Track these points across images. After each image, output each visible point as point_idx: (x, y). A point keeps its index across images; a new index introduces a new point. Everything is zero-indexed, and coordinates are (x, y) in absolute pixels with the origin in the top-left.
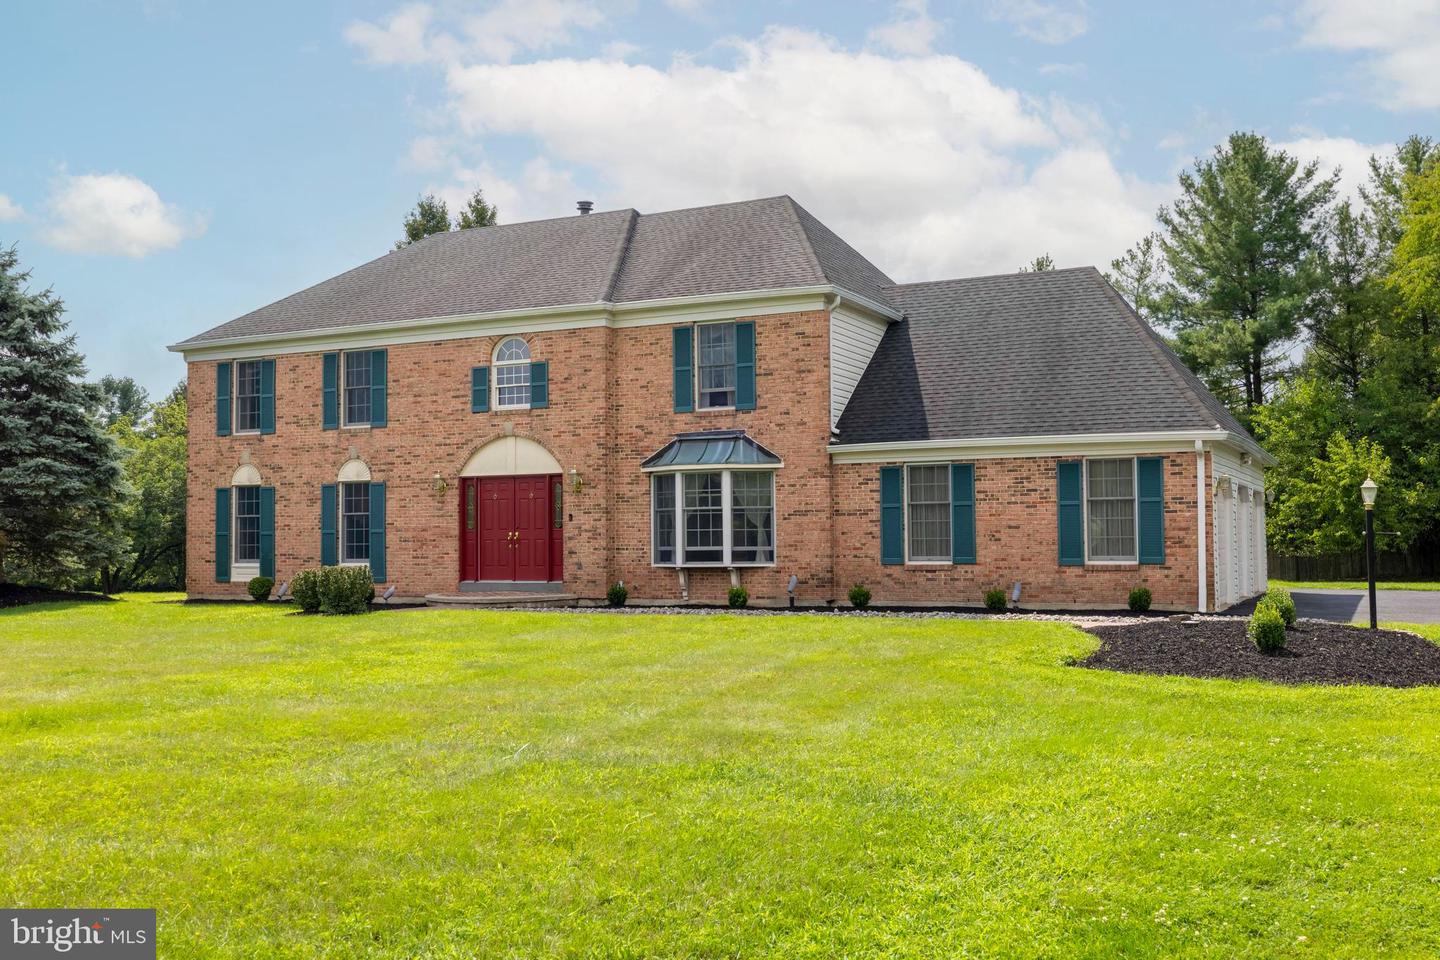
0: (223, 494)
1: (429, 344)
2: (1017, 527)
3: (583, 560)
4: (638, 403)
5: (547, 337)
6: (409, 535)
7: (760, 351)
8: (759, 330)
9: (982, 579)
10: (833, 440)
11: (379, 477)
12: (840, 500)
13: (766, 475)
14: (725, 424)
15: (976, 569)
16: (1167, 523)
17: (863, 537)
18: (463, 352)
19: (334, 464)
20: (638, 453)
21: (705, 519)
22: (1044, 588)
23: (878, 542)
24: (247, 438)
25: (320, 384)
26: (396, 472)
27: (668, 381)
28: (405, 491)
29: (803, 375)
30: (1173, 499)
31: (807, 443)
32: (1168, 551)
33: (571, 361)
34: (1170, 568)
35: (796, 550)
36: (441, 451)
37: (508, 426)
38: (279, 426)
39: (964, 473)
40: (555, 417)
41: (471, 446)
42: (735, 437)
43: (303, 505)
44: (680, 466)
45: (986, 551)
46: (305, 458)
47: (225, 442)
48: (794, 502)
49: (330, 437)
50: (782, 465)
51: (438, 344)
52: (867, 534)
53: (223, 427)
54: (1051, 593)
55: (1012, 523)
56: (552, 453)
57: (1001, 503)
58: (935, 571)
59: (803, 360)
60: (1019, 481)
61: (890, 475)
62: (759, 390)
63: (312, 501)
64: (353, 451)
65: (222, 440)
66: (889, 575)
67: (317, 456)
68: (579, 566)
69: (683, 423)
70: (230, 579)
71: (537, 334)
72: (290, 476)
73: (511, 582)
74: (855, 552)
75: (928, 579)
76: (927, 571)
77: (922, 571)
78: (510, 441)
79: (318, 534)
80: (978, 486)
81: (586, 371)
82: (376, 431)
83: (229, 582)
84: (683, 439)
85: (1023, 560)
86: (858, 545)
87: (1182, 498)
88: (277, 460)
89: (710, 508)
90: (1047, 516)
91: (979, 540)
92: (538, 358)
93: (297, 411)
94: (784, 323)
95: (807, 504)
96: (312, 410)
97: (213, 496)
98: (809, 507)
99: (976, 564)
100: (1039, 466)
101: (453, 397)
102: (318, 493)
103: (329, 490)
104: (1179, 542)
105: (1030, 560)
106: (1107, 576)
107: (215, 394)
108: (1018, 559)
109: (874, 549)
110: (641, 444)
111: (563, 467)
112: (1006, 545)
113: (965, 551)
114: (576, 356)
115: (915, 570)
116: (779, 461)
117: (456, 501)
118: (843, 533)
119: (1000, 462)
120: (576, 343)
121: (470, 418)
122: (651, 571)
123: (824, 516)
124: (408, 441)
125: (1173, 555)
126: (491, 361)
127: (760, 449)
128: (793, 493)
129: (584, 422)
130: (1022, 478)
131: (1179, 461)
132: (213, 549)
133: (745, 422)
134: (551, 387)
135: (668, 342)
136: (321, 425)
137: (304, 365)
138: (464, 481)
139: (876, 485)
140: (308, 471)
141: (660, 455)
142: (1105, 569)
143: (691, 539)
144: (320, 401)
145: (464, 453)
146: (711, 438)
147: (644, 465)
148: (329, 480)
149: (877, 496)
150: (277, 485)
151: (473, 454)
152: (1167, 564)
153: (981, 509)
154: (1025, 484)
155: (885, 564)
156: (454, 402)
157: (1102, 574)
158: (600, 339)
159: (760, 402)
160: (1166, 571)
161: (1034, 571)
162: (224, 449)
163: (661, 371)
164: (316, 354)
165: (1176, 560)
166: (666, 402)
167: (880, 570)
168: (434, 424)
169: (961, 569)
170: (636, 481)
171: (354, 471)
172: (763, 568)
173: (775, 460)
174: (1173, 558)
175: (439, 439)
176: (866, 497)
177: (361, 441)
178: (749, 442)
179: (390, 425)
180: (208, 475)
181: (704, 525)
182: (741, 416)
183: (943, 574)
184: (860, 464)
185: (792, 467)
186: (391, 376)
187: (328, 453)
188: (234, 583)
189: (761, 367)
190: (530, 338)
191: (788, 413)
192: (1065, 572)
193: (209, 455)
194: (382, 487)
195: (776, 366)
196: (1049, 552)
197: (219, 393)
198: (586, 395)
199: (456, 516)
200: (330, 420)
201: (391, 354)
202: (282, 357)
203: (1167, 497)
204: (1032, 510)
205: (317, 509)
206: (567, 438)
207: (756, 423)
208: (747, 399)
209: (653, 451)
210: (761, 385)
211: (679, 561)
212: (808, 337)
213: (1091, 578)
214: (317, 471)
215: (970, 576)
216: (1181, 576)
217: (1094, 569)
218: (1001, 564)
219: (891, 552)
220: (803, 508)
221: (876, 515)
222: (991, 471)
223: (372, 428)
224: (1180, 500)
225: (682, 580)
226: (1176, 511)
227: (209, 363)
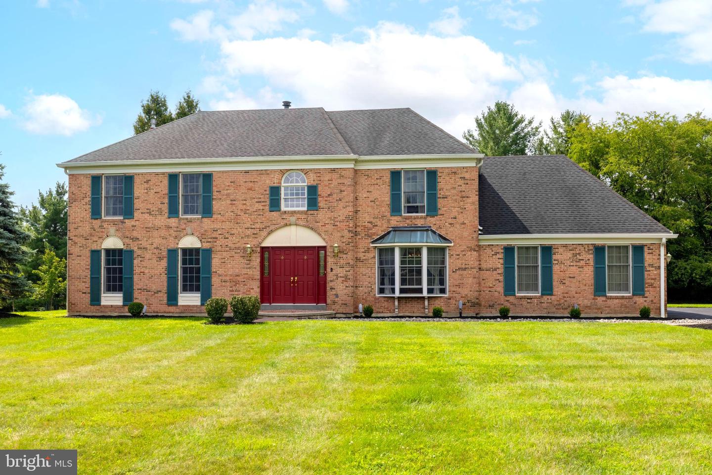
0: (95, 254)
1: (241, 172)
2: (574, 278)
3: (339, 293)
4: (369, 209)
5: (317, 172)
6: (228, 278)
7: (439, 186)
8: (440, 175)
9: (556, 303)
10: (480, 232)
11: (206, 246)
12: (482, 263)
13: (443, 250)
14: (420, 223)
15: (553, 297)
16: (646, 276)
17: (495, 282)
18: (264, 177)
19: (176, 237)
20: (369, 236)
21: (411, 271)
22: (587, 307)
23: (501, 284)
24: (113, 221)
25: (166, 191)
26: (218, 243)
27: (387, 199)
28: (225, 254)
29: (464, 199)
30: (649, 265)
31: (466, 234)
32: (646, 289)
33: (333, 185)
34: (646, 297)
35: (459, 288)
36: (249, 232)
37: (293, 219)
38: (137, 214)
39: (547, 250)
40: (322, 215)
41: (268, 230)
42: (427, 229)
43: (154, 261)
44: (398, 244)
45: (558, 289)
46: (155, 233)
47: (96, 223)
48: (459, 263)
49: (173, 222)
50: (452, 245)
51: (247, 172)
52: (496, 280)
53: (96, 213)
54: (590, 309)
55: (571, 276)
56: (320, 235)
57: (566, 266)
58: (532, 299)
59: (464, 191)
60: (575, 255)
61: (509, 251)
62: (439, 206)
63: (160, 259)
64: (189, 230)
65: (95, 222)
66: (508, 301)
67: (163, 233)
68: (337, 296)
69: (395, 221)
70: (99, 301)
71: (311, 170)
72: (144, 244)
73: (292, 304)
74: (489, 289)
75: (528, 303)
76: (527, 299)
77: (525, 299)
78: (293, 228)
79: (164, 278)
80: (554, 257)
81: (341, 191)
82: (205, 220)
83: (100, 305)
84: (396, 230)
85: (576, 293)
86: (491, 285)
87: (653, 265)
88: (135, 234)
89: (407, 266)
90: (588, 273)
91: (555, 283)
92: (312, 183)
93: (150, 206)
94: (454, 172)
95: (466, 264)
96: (160, 206)
97: (89, 254)
98: (467, 266)
99: (552, 295)
100: (585, 248)
101: (257, 202)
102: (165, 254)
103: (172, 253)
104: (651, 285)
105: (580, 293)
106: (617, 301)
107: (89, 193)
108: (574, 293)
109: (500, 288)
110: (370, 231)
111: (327, 243)
112: (568, 286)
113: (548, 289)
114: (335, 183)
115: (521, 298)
116: (451, 243)
117: (258, 260)
118: (483, 280)
119: (565, 246)
120: (335, 176)
121: (268, 214)
122: (376, 299)
123: (475, 271)
124: (227, 225)
125: (648, 291)
126: (281, 183)
127: (440, 236)
128: (458, 259)
129: (340, 218)
130: (576, 254)
131: (651, 247)
132: (88, 285)
133: (431, 222)
134: (320, 199)
135: (387, 178)
136: (167, 215)
137: (154, 180)
138: (263, 250)
139: (501, 256)
140: (157, 241)
141: (382, 237)
142: (616, 298)
143: (403, 282)
144: (166, 201)
145: (264, 233)
146: (414, 229)
147: (373, 242)
148: (172, 246)
149: (501, 261)
150: (135, 249)
151: (269, 234)
152: (646, 296)
153: (556, 268)
154: (578, 256)
155: (505, 295)
156: (257, 205)
157: (615, 300)
158: (351, 174)
159: (440, 212)
160: (645, 299)
161: (582, 299)
162: (96, 227)
163: (384, 194)
164: (163, 174)
165: (650, 293)
166: (386, 210)
167: (503, 298)
168: (244, 217)
169: (545, 298)
170: (368, 250)
171: (190, 242)
172: (441, 297)
173: (449, 242)
174: (648, 293)
175: (248, 225)
176: (497, 262)
177: (194, 225)
178: (434, 232)
179: (215, 216)
180: (84, 242)
181: (411, 275)
182: (429, 219)
183: (536, 300)
184: (493, 245)
185: (458, 245)
186: (215, 189)
187: (172, 232)
188: (104, 305)
189: (440, 194)
190: (306, 172)
191: (456, 218)
192: (597, 299)
193: (85, 229)
194: (208, 252)
195: (449, 194)
196: (590, 289)
197: (93, 194)
198: (341, 204)
199: (258, 268)
200: (173, 211)
201: (215, 177)
202: (136, 174)
203: (646, 264)
204: (581, 269)
205: (164, 263)
206: (330, 228)
207: (438, 222)
208: (433, 210)
209: (377, 235)
210: (441, 203)
211: (397, 294)
212: (467, 180)
213: (610, 302)
214: (164, 241)
215: (550, 301)
216: (652, 301)
217: (611, 298)
218: (565, 295)
219: (509, 289)
220: (463, 266)
221: (501, 271)
222: (561, 250)
223: (202, 218)
224: (651, 265)
225: (396, 303)
226: (650, 271)
227: (85, 175)
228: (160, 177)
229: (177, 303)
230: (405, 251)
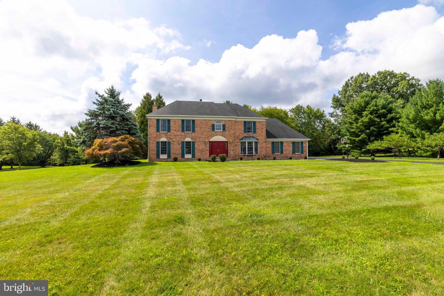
0: (158, 143)
1: (203, 120)
3: (232, 154)
4: (238, 131)
5: (225, 121)
6: (200, 150)
7: (256, 126)
8: (256, 123)
9: (284, 156)
10: (266, 138)
11: (193, 141)
12: (267, 146)
13: (257, 142)
14: (251, 135)
16: (304, 149)
17: (270, 151)
18: (210, 122)
19: (184, 138)
20: (238, 138)
21: (250, 148)
23: (271, 151)
24: (164, 133)
25: (181, 124)
26: (197, 140)
27: (243, 128)
28: (199, 143)
29: (262, 129)
31: (263, 138)
35: (261, 152)
36: (206, 137)
37: (218, 133)
38: (171, 131)
39: (282, 143)
40: (227, 133)
41: (212, 136)
42: (253, 137)
43: (177, 145)
44: (247, 141)
45: (284, 152)
46: (177, 137)
48: (261, 146)
49: (183, 134)
51: (205, 120)
53: (158, 130)
55: (287, 149)
56: (226, 138)
57: (286, 147)
59: (262, 127)
60: (288, 144)
61: (273, 143)
62: (256, 131)
63: (179, 144)
64: (188, 136)
65: (157, 133)
67: (180, 137)
68: (231, 155)
69: (245, 135)
70: (160, 157)
71: (223, 120)
72: (174, 140)
74: (268, 153)
75: (277, 156)
78: (218, 136)
79: (180, 150)
80: (283, 144)
81: (232, 126)
82: (193, 133)
84: (245, 137)
88: (171, 137)
90: (291, 148)
91: (283, 151)
92: (224, 124)
93: (176, 129)
94: (260, 122)
95: (263, 146)
96: (179, 129)
97: (156, 143)
99: (283, 154)
100: (290, 142)
102: (180, 143)
103: (183, 143)
104: (305, 151)
106: (297, 155)
107: (156, 124)
108: (288, 153)
109: (271, 152)
112: (286, 152)
113: (282, 152)
114: (230, 124)
116: (259, 141)
117: (209, 145)
118: (267, 150)
119: (286, 142)
120: (230, 122)
121: (211, 132)
122: (240, 155)
123: (265, 148)
124: (199, 135)
125: (304, 153)
126: (215, 123)
127: (257, 139)
129: (232, 134)
131: (305, 142)
132: (156, 152)
133: (254, 135)
134: (226, 128)
135: (243, 123)
136: (181, 131)
137: (177, 121)
138: (210, 141)
139: (271, 144)
140: (178, 139)
141: (242, 139)
142: (297, 154)
143: (248, 151)
144: (181, 127)
145: (210, 137)
146: (250, 137)
147: (239, 140)
148: (183, 141)
150: (171, 141)
151: (212, 138)
153: (284, 147)
155: (272, 154)
156: (208, 129)
158: (234, 122)
159: (256, 132)
160: (303, 155)
161: (290, 155)
162: (158, 135)
163: (242, 127)
166: (243, 132)
167: (271, 155)
168: (204, 132)
169: (281, 155)
170: (238, 142)
171: (188, 139)
172: (257, 155)
175: (206, 135)
176: (270, 146)
177: (190, 135)
178: (255, 138)
179: (196, 132)
180: (154, 139)
181: (250, 149)
182: (254, 134)
183: (279, 155)
184: (269, 141)
185: (261, 141)
186: (195, 124)
187: (183, 136)
188: (161, 159)
189: (256, 128)
190: (222, 121)
191: (260, 134)
192: (293, 155)
193: (155, 135)
194: (194, 143)
195: (259, 128)
196: (291, 152)
197: (157, 124)
198: (232, 130)
199: (209, 147)
200: (183, 131)
201: (195, 121)
202: (171, 119)
204: (289, 148)
205: (180, 146)
206: (229, 136)
207: (256, 135)
208: (255, 132)
209: (240, 138)
210: (257, 130)
211: (247, 154)
212: (263, 124)
213: (296, 155)
214: (180, 139)
216: (305, 155)
217: (296, 154)
218: (286, 154)
219: (273, 152)
221: (271, 148)
222: (285, 143)
224: (305, 146)
225: (246, 157)
227: (154, 119)
228: (179, 120)
229: (184, 157)
230: (249, 143)
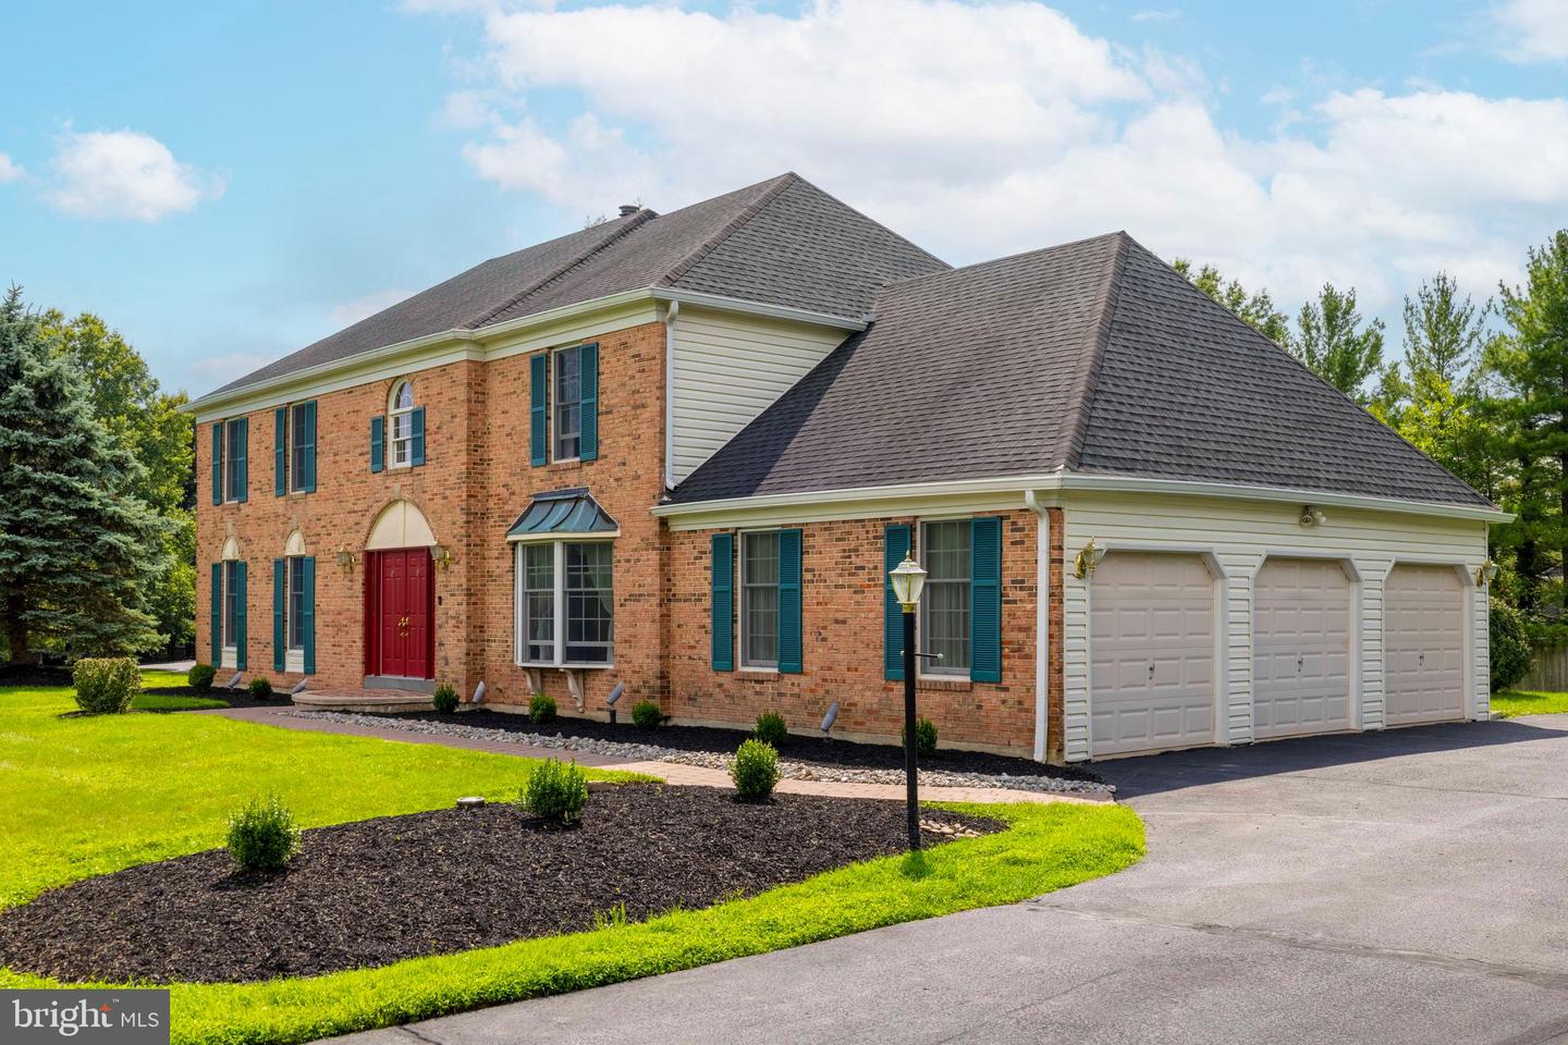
0: (218, 570)
1: (345, 391)
2: (844, 622)
3: (450, 654)
4: (504, 455)
5: (425, 376)
6: (330, 619)
7: (603, 382)
8: (602, 353)
9: (808, 696)
10: (666, 498)
11: (310, 551)
12: (677, 580)
13: (607, 547)
14: (571, 481)
15: (803, 680)
16: (1005, 619)
17: (697, 631)
18: (367, 400)
19: (284, 535)
20: (504, 518)
22: (870, 712)
23: (708, 639)
24: (232, 508)
25: (274, 443)
26: (321, 546)
27: (528, 426)
28: (327, 567)
29: (638, 412)
30: (1013, 582)
31: (640, 504)
32: (1005, 663)
33: (442, 405)
34: (1006, 689)
35: (630, 647)
36: (351, 519)
37: (398, 488)
38: (250, 492)
39: (791, 542)
40: (430, 475)
41: (373, 513)
42: (579, 497)
43: (264, 583)
45: (814, 656)
46: (265, 529)
47: (218, 510)
48: (629, 583)
49: (281, 504)
50: (617, 534)
51: (350, 391)
52: (700, 627)
53: (218, 496)
54: (876, 720)
55: (840, 616)
56: (428, 520)
57: (828, 587)
58: (762, 682)
59: (638, 392)
60: (848, 554)
61: (723, 544)
62: (601, 434)
63: (269, 578)
64: (295, 521)
66: (720, 686)
67: (272, 527)
68: (447, 661)
69: (540, 480)
70: (221, 664)
71: (418, 374)
72: (256, 549)
73: (401, 677)
74: (689, 652)
75: (757, 693)
76: (757, 681)
77: (751, 681)
78: (400, 507)
79: (272, 618)
80: (806, 561)
81: (453, 417)
82: (309, 498)
84: (539, 500)
85: (849, 670)
86: (693, 643)
87: (1023, 582)
88: (248, 531)
89: (582, 589)
90: (875, 606)
91: (804, 639)
92: (418, 403)
93: (261, 476)
94: (623, 343)
95: (640, 585)
96: (269, 474)
97: (211, 572)
98: (642, 591)
99: (802, 673)
100: (867, 532)
101: (360, 455)
102: (272, 568)
103: (280, 564)
104: (1018, 649)
105: (856, 670)
106: (939, 697)
107: (211, 457)
108: (844, 668)
109: (706, 649)
110: (506, 507)
111: (435, 538)
112: (831, 648)
113: (792, 655)
114: (445, 399)
115: (744, 679)
116: (615, 529)
117: (361, 579)
118: (679, 626)
119: (828, 527)
120: (445, 382)
121: (371, 479)
122: (514, 670)
123: (655, 601)
124: (330, 507)
125: (1011, 669)
126: (387, 410)
127: (601, 512)
128: (628, 571)
129: (451, 481)
130: (850, 551)
131: (1020, 524)
132: (211, 631)
133: (588, 476)
134: (428, 439)
135: (527, 376)
136: (275, 491)
137: (265, 422)
138: (370, 555)
139: (709, 560)
140: (267, 544)
141: (521, 520)
142: (939, 687)
144: (274, 462)
145: (368, 522)
146: (558, 498)
147: (507, 534)
148: (281, 553)
149: (709, 574)
150: (248, 560)
151: (374, 523)
152: (1005, 683)
153: (809, 592)
154: (853, 559)
155: (716, 670)
156: (360, 460)
157: (931, 694)
158: (462, 375)
159: (602, 450)
160: (1003, 695)
161: (860, 687)
162: (218, 520)
163: (521, 414)
164: (272, 408)
165: (1015, 677)
166: (526, 454)
167: (711, 676)
168: (346, 487)
169: (789, 679)
170: (501, 554)
171: (297, 544)
172: (603, 670)
173: (612, 526)
174: (1011, 674)
175: (350, 506)
176: (695, 577)
177: (300, 511)
178: (592, 503)
179: (318, 489)
180: (209, 548)
182: (585, 469)
183: (770, 685)
184: (695, 531)
185: (628, 535)
186: (319, 433)
187: (280, 523)
188: (222, 668)
189: (603, 403)
190: (413, 379)
191: (624, 464)
192: (892, 690)
193: (209, 524)
195: (616, 400)
196: (876, 659)
197: (214, 457)
198: (453, 447)
199: (361, 597)
200: (282, 485)
201: (320, 406)
203: (1006, 581)
204: (858, 597)
205: (273, 587)
206: (439, 502)
207: (598, 477)
208: (590, 446)
209: (515, 516)
210: (603, 426)
212: (643, 360)
214: (272, 544)
215: (796, 690)
216: (1020, 703)
218: (828, 675)
219: (723, 658)
220: (636, 591)
221: (707, 603)
222: (819, 540)
223: (306, 494)
224: (1019, 583)
226: (1015, 602)
227: (209, 424)
228: (270, 415)
229: (284, 667)
230: (574, 552)
